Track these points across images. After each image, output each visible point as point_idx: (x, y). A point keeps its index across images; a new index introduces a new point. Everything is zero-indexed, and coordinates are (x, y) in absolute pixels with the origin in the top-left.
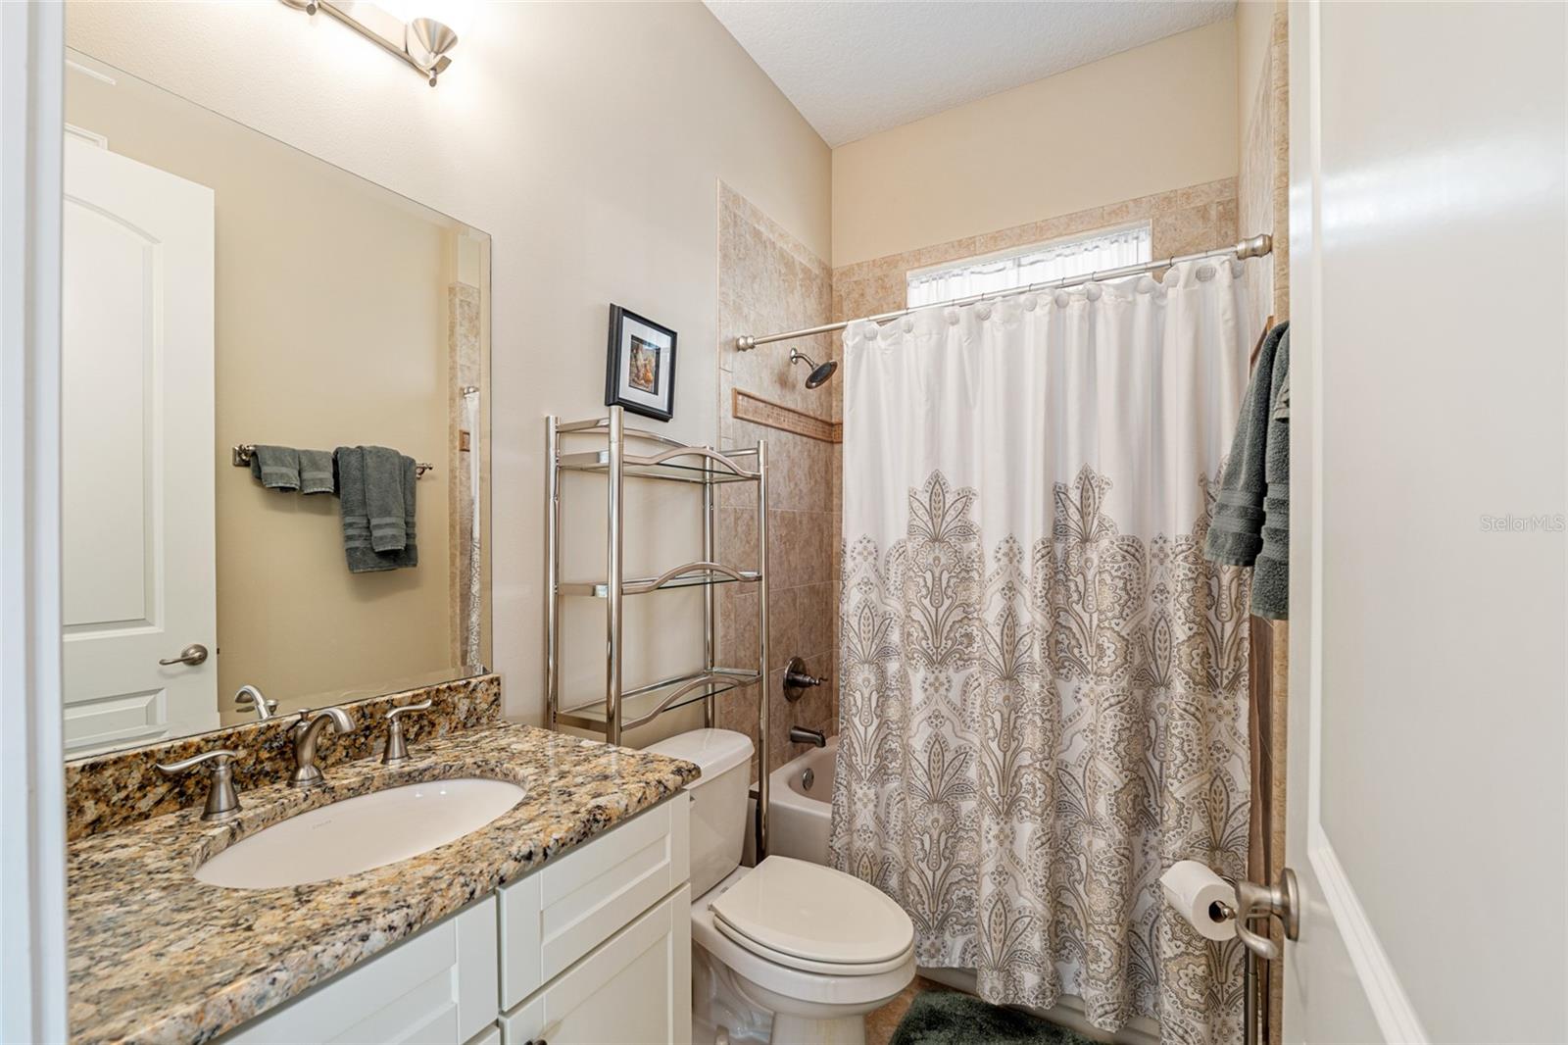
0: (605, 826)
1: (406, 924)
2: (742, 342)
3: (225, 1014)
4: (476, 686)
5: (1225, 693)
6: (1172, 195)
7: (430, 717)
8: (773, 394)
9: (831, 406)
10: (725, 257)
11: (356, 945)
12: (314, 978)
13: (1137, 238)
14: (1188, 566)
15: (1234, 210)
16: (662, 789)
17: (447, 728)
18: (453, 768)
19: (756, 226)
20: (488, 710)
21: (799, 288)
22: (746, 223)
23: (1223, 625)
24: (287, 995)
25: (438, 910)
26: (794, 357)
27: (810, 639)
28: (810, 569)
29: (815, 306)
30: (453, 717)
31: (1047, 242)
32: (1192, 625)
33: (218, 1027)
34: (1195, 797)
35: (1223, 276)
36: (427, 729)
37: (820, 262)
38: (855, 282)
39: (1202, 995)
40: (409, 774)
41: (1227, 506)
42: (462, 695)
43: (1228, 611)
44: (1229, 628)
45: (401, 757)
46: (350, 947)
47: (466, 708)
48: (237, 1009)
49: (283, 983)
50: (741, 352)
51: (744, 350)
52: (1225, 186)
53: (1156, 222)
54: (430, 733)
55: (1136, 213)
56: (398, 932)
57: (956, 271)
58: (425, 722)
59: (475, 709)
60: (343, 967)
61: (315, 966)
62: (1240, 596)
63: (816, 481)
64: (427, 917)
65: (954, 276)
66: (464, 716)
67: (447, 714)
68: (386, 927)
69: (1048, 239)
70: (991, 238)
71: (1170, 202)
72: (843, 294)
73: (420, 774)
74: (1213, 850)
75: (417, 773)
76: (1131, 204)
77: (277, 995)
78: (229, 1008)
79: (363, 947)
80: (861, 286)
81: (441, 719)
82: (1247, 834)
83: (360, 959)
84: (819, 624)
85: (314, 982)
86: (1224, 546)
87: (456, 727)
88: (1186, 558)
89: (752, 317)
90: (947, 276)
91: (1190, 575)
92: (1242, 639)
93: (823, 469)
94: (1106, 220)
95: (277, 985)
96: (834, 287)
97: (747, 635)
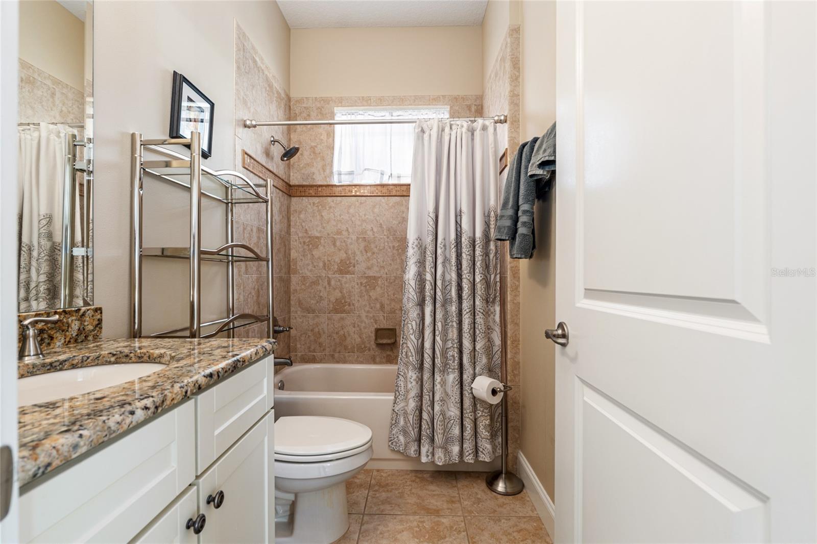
0: (243, 365)
1: (154, 406)
2: (248, 123)
3: (52, 455)
4: (84, 312)
5: (491, 305)
6: (457, 97)
7: (49, 332)
8: (262, 159)
9: (290, 175)
10: (238, 68)
11: (128, 417)
12: (106, 435)
13: (443, 113)
14: (480, 250)
15: (481, 109)
16: (264, 349)
17: (63, 341)
18: (91, 358)
19: (254, 56)
20: (93, 330)
21: (275, 102)
22: (249, 52)
23: (490, 276)
24: (91, 446)
25: (170, 400)
26: (273, 141)
27: (280, 307)
28: (280, 267)
29: (283, 115)
30: (67, 333)
31: (405, 107)
32: (481, 275)
33: (49, 465)
34: (483, 348)
35: (491, 129)
36: (46, 341)
37: (285, 92)
38: (305, 107)
39: (489, 432)
40: (51, 364)
41: (504, 216)
42: (74, 318)
43: (492, 270)
44: (493, 276)
45: (37, 354)
46: (125, 418)
47: (77, 328)
48: (60, 452)
49: (88, 437)
50: (247, 129)
51: (249, 127)
52: (477, 98)
53: (451, 108)
54: (49, 344)
55: (444, 102)
56: (150, 411)
57: (361, 112)
58: (45, 336)
59: (84, 329)
60: (122, 431)
61: (106, 428)
62: (496, 264)
63: (283, 216)
64: (165, 404)
65: (359, 114)
66: (76, 334)
67: (63, 331)
68: (143, 407)
69: (406, 105)
70: (379, 99)
71: (457, 100)
72: (297, 113)
73: (60, 364)
74: (490, 371)
75: (58, 363)
76: (441, 97)
77: (85, 445)
78: (54, 452)
79: (132, 418)
80: (308, 110)
81: (58, 334)
82: (500, 362)
83: (131, 426)
84: (284, 299)
85: (106, 439)
86: (503, 232)
87: (69, 342)
88: (479, 246)
89: (252, 110)
90: (356, 114)
91: (481, 254)
92: (497, 282)
93: (286, 210)
94: (433, 101)
95: (84, 438)
96: (292, 107)
97: (249, 300)
